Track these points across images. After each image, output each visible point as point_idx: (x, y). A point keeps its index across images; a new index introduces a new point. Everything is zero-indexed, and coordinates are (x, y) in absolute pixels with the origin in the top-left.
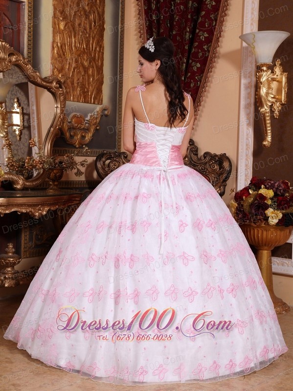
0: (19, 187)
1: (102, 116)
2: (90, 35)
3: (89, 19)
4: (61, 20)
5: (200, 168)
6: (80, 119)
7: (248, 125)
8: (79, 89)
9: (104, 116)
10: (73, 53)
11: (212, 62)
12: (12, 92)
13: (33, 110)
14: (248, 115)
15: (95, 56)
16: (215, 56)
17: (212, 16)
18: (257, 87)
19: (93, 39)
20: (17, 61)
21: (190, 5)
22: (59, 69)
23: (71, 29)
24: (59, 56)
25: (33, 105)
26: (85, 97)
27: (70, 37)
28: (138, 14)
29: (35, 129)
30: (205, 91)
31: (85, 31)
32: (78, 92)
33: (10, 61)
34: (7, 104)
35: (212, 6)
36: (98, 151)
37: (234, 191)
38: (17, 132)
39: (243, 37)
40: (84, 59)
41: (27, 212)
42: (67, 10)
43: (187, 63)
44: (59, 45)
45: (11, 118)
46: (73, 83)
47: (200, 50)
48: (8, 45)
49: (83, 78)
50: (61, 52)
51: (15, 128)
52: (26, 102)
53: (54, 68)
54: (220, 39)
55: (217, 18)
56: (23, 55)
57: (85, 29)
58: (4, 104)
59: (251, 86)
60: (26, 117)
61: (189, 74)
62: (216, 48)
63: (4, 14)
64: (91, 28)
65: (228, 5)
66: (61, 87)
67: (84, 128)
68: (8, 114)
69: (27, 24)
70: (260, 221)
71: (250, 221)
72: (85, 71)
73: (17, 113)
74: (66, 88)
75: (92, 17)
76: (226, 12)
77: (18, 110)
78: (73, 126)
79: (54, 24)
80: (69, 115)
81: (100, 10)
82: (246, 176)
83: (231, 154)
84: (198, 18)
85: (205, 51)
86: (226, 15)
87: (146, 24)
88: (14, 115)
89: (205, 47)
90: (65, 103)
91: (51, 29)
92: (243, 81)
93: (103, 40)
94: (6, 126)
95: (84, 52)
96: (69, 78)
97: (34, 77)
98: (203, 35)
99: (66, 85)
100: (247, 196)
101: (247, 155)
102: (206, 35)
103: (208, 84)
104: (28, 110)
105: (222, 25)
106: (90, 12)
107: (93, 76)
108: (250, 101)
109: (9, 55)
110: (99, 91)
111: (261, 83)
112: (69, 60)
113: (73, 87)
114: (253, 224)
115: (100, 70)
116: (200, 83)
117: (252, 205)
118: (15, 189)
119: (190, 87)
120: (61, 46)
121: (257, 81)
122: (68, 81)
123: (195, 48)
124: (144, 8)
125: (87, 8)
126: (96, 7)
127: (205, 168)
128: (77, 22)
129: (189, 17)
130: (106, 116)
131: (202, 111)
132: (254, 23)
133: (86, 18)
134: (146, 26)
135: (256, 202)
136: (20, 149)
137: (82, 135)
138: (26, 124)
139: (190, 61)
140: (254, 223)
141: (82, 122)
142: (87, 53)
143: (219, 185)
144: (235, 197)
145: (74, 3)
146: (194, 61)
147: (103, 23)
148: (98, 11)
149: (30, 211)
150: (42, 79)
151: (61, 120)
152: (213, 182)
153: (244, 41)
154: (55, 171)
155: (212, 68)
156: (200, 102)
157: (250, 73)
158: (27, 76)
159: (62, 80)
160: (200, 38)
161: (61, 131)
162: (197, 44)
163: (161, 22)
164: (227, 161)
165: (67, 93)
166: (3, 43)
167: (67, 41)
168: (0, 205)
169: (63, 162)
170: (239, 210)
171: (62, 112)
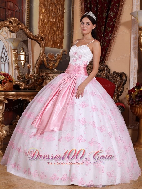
0: (22, 88)
1: (63, 54)
2: (57, 15)
3: (57, 7)
4: (43, 8)
5: (111, 79)
6: (52, 56)
7: (135, 57)
8: (52, 41)
9: (64, 55)
10: (49, 24)
11: (117, 27)
12: (20, 44)
13: (30, 53)
14: (135, 53)
15: (60, 25)
16: (118, 24)
17: (117, 5)
18: (139, 39)
19: (59, 17)
20: (21, 27)
22: (42, 31)
23: (48, 12)
24: (42, 25)
25: (30, 51)
26: (55, 45)
27: (47, 16)
28: (81, 5)
29: (31, 62)
30: (113, 42)
31: (55, 14)
32: (51, 43)
33: (18, 27)
34: (18, 50)
36: (61, 71)
37: (128, 89)
38: (23, 64)
39: (132, 14)
40: (54, 27)
41: (26, 99)
42: (46, 3)
43: (105, 28)
44: (42, 20)
45: (20, 57)
46: (49, 39)
47: (111, 22)
48: (17, 20)
49: (54, 36)
50: (43, 23)
51: (21, 62)
52: (27, 49)
53: (40, 30)
54: (121, 16)
55: (119, 5)
56: (24, 24)
57: (55, 12)
58: (16, 51)
59: (136, 38)
60: (27, 57)
61: (106, 33)
62: (119, 20)
63: (16, 5)
64: (57, 12)
66: (43, 40)
67: (54, 60)
68: (18, 55)
69: (26, 10)
70: (140, 104)
71: (136, 104)
72: (55, 33)
73: (23, 55)
74: (45, 41)
75: (58, 6)
76: (124, 2)
77: (23, 53)
78: (49, 59)
79: (40, 10)
80: (47, 54)
81: (62, 3)
82: (134, 83)
83: (126, 72)
84: (110, 6)
85: (114, 22)
86: (124, 4)
88: (21, 55)
89: (113, 20)
91: (38, 12)
92: (132, 36)
93: (64, 18)
94: (17, 61)
95: (54, 23)
96: (47, 36)
97: (30, 35)
98: (112, 14)
99: (45, 39)
100: (134, 92)
101: (134, 73)
102: (114, 14)
103: (115, 38)
104: (28, 53)
105: (122, 9)
106: (57, 4)
107: (59, 35)
108: (136, 46)
109: (18, 25)
110: (62, 42)
111: (141, 36)
112: (47, 27)
115: (62, 32)
116: (111, 38)
117: (136, 96)
118: (20, 89)
119: (106, 40)
120: (43, 20)
121: (139, 35)
122: (47, 37)
123: (108, 20)
124: (84, 2)
125: (55, 2)
126: (60, 1)
127: (113, 79)
128: (51, 9)
129: (106, 5)
130: (65, 54)
131: (112, 51)
132: (138, 7)
133: (55, 7)
134: (85, 11)
135: (139, 94)
136: (24, 72)
137: (53, 64)
138: (27, 60)
139: (106, 27)
140: (138, 105)
141: (53, 57)
142: (56, 24)
143: (120, 87)
144: (128, 92)
146: (108, 27)
147: (64, 9)
148: (61, 3)
149: (27, 99)
150: (34, 36)
151: (43, 56)
152: (118, 86)
153: (133, 16)
154: (40, 80)
155: (117, 30)
156: (111, 47)
157: (135, 32)
158: (26, 34)
159: (44, 37)
160: (111, 16)
161: (43, 61)
162: (109, 18)
163: (92, 8)
164: (125, 75)
165: (46, 43)
166: (15, 19)
167: (46, 18)
168: (13, 96)
169: (44, 76)
170: (130, 98)
171: (43, 52)
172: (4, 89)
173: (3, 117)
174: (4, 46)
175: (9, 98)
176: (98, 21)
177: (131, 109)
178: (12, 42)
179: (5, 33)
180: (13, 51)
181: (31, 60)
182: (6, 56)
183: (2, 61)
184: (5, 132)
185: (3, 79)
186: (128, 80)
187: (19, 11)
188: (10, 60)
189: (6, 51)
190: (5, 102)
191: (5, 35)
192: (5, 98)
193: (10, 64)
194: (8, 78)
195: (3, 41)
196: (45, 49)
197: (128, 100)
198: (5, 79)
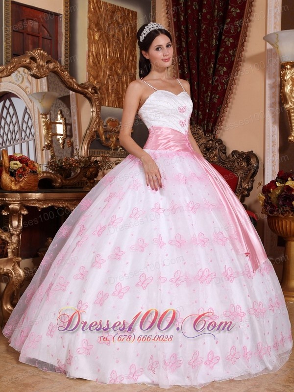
0: (57, 185)
2: (123, 45)
3: (122, 30)
4: (96, 32)
5: (229, 165)
6: (115, 123)
7: (274, 123)
8: (113, 95)
10: (107, 62)
11: (238, 65)
12: (56, 104)
13: (75, 120)
14: (273, 113)
15: (128, 65)
16: (240, 59)
17: (237, 23)
18: (282, 86)
19: (127, 49)
20: (55, 68)
21: (216, 13)
22: (95, 76)
23: (106, 39)
24: (95, 64)
25: (74, 116)
26: (119, 103)
27: (105, 47)
28: (168, 26)
30: (232, 94)
31: (119, 42)
32: (113, 98)
33: (48, 68)
34: (51, 115)
35: (237, 13)
37: (262, 184)
38: (61, 141)
39: (267, 38)
40: (118, 68)
41: (63, 206)
42: (102, 22)
43: (215, 68)
44: (94, 54)
45: (55, 128)
46: (107, 90)
47: (226, 55)
48: (46, 54)
49: (117, 85)
50: (96, 60)
51: (58, 137)
52: (68, 113)
53: (90, 74)
54: (245, 43)
55: (242, 24)
56: (60, 63)
57: (119, 40)
58: (48, 116)
59: (276, 86)
60: (69, 127)
61: (216, 78)
62: (241, 52)
63: (43, 26)
64: (124, 39)
65: (252, 12)
66: (96, 92)
68: (53, 125)
69: (64, 34)
70: (287, 213)
71: (278, 213)
72: (119, 79)
73: (61, 123)
74: (101, 94)
75: (125, 29)
76: (250, 18)
77: (61, 121)
78: (108, 129)
79: (89, 35)
80: (104, 119)
82: (273, 171)
83: (258, 152)
84: (224, 26)
85: (231, 56)
86: (250, 21)
87: (175, 35)
88: (58, 125)
89: (231, 52)
90: (100, 108)
91: (87, 40)
92: (268, 82)
93: (136, 51)
94: (51, 135)
95: (118, 61)
96: (104, 84)
98: (228, 41)
99: (101, 91)
100: (274, 189)
101: (273, 152)
102: (232, 41)
103: (235, 86)
104: (70, 120)
105: (247, 31)
106: (123, 24)
107: (127, 83)
108: (275, 100)
109: (47, 63)
111: (285, 81)
112: (103, 68)
113: (107, 93)
114: (281, 215)
115: (133, 77)
116: (227, 86)
117: (279, 196)
118: (54, 187)
119: (217, 90)
120: (96, 55)
121: (281, 79)
122: (103, 87)
123: (221, 53)
124: (173, 20)
125: (120, 21)
126: (128, 19)
127: (233, 166)
128: (111, 33)
129: (216, 24)
131: (229, 112)
132: (277, 27)
133: (119, 29)
134: (176, 37)
135: (283, 193)
137: (117, 138)
138: (68, 133)
139: (217, 66)
141: (116, 125)
142: (120, 62)
143: (247, 180)
144: (262, 190)
145: (108, 16)
146: (221, 65)
148: (130, 23)
149: (66, 206)
150: (78, 85)
151: (97, 123)
152: (241, 178)
153: (268, 42)
154: (91, 170)
155: (238, 71)
156: (227, 103)
157: (274, 73)
158: (64, 82)
159: (98, 87)
160: (226, 44)
161: (96, 133)
162: (223, 49)
163: (189, 31)
164: (255, 156)
165: (102, 98)
166: (42, 52)
167: (101, 50)
168: (37, 200)
169: (98, 161)
170: (267, 202)
171: (98, 116)
172: (21, 187)
173: (18, 241)
174: (26, 109)
175: (31, 205)
176: (201, 55)
177: (268, 222)
178: (41, 101)
179: (27, 84)
180: (42, 117)
181: (76, 132)
182: (30, 127)
183: (23, 136)
184: (21, 272)
185: (18, 167)
186: (261, 167)
187: (50, 38)
188: (37, 134)
189: (30, 117)
190: (22, 213)
191: (28, 87)
192: (23, 206)
193: (38, 142)
194: (27, 166)
195: (24, 100)
196: (100, 109)
197: (262, 206)
198: (21, 168)
